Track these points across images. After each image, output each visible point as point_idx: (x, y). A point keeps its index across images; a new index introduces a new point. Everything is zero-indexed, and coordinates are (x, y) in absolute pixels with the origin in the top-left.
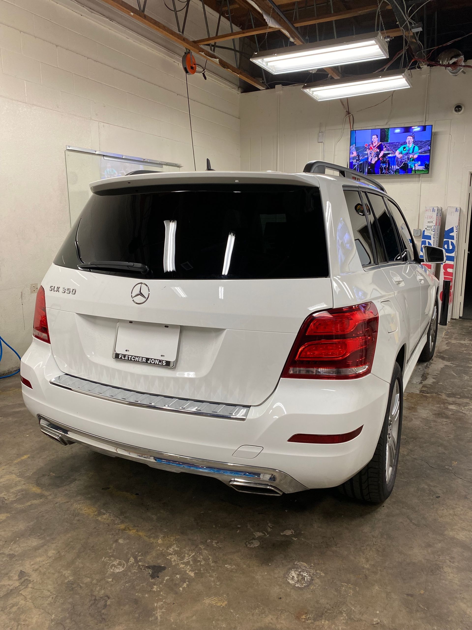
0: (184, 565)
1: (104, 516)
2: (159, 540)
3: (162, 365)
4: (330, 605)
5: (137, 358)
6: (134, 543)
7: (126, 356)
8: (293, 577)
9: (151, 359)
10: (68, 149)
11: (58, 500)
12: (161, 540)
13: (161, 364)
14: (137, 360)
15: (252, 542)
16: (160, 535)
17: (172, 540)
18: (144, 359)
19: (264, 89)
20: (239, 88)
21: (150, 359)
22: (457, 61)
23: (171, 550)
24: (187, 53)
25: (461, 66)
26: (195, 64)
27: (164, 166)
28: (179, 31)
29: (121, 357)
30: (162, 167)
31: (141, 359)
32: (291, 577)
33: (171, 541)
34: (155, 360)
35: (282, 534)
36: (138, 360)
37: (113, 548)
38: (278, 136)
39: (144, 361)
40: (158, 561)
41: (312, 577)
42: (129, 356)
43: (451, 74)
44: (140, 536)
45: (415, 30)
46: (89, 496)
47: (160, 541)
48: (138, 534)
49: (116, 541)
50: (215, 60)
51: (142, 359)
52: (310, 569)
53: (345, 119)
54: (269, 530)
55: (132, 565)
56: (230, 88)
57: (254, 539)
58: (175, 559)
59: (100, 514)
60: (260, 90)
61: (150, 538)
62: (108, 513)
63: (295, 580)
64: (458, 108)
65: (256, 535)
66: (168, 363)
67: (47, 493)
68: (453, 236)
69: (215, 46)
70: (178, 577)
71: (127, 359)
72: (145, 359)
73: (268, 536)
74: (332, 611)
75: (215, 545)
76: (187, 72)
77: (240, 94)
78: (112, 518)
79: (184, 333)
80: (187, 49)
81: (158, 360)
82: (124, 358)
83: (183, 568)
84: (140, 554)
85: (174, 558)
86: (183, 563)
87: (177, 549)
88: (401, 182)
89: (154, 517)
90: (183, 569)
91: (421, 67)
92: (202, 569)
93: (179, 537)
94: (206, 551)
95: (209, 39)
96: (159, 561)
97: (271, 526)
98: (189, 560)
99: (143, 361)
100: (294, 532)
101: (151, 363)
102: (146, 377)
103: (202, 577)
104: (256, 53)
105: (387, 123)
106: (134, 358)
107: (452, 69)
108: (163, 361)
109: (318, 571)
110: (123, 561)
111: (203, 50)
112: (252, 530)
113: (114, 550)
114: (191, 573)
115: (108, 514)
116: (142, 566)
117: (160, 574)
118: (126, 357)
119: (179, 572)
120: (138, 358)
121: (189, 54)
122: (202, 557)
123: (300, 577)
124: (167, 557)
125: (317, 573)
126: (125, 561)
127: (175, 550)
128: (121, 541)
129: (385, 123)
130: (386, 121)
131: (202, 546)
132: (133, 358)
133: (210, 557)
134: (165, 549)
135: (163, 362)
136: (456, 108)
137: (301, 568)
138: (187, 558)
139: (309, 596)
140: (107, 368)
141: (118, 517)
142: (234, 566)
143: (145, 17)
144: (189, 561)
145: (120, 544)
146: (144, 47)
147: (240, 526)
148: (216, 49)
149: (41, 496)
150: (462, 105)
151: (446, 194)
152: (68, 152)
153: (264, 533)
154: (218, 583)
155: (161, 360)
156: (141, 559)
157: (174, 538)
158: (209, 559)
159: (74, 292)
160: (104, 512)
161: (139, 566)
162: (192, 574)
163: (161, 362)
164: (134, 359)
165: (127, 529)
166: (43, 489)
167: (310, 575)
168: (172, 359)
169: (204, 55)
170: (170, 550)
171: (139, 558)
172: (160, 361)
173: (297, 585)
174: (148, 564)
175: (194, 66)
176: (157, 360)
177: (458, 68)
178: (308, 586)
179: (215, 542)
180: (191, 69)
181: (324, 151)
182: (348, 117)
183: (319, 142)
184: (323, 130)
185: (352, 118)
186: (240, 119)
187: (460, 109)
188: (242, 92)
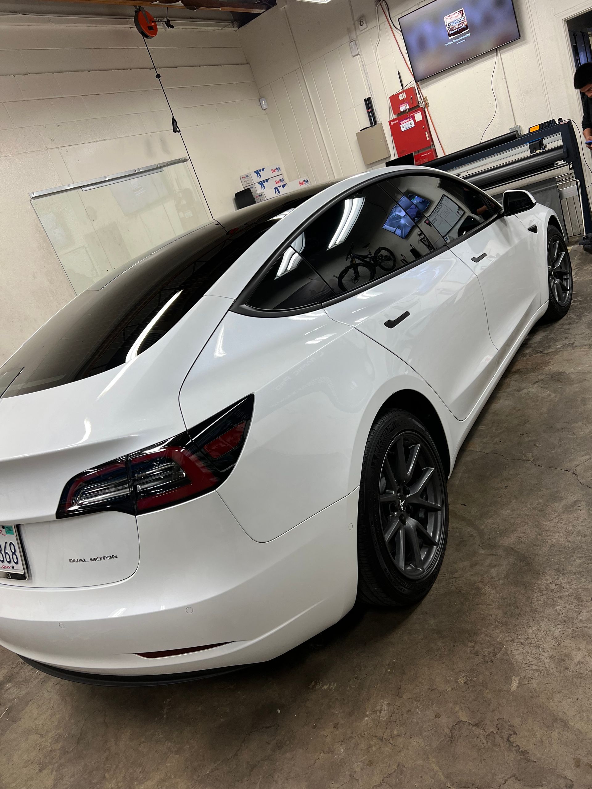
10: (33, 198)
19: (264, 10)
20: (233, 22)
24: (138, 11)
26: (153, 22)
27: (164, 168)
30: (161, 171)
38: (301, 67)
50: (177, 4)
53: (376, 9)
56: (220, 28)
60: (259, 14)
76: (146, 36)
80: (135, 6)
121: (141, 11)
146: (83, 27)
152: (34, 201)
169: (160, 3)
175: (153, 24)
180: (150, 30)
181: (364, 65)
182: (380, 5)
183: (354, 56)
184: (354, 36)
185: (385, 6)
186: (249, 64)
188: (240, 26)
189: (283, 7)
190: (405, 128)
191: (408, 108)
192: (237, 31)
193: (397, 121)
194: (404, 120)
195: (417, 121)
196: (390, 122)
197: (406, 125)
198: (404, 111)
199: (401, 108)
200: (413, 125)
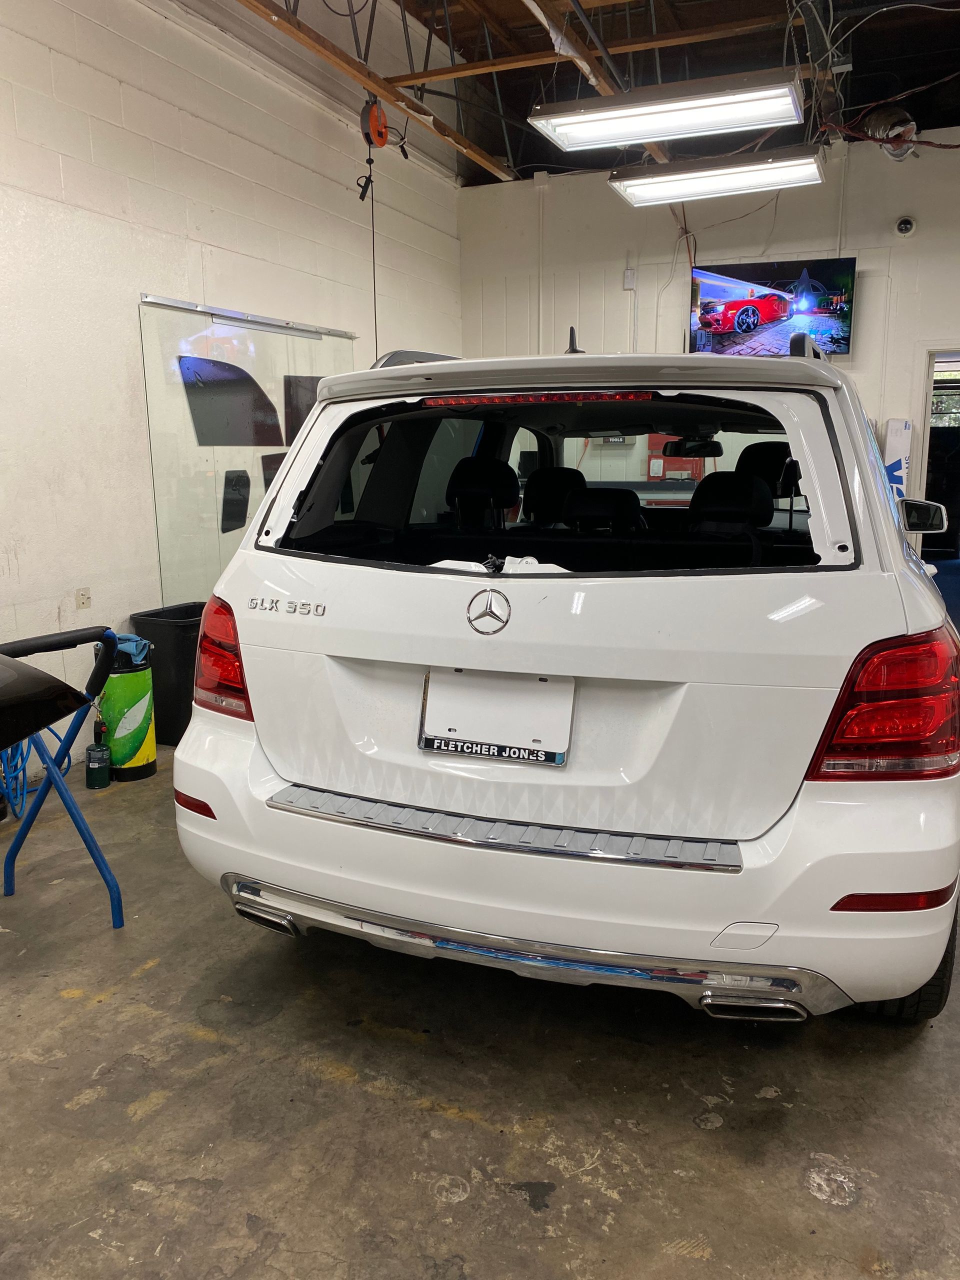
0: (590, 1178)
1: (378, 1083)
2: (515, 1127)
3: (537, 760)
4: (916, 1238)
5: (477, 746)
6: (466, 1137)
7: (451, 743)
8: (819, 1185)
9: (511, 748)
10: (145, 302)
11: (263, 1054)
12: (518, 1127)
13: (535, 758)
14: (476, 751)
15: (707, 1118)
16: (512, 1115)
17: (542, 1125)
18: (494, 749)
19: (510, 179)
20: (457, 176)
21: (508, 749)
22: (904, 131)
23: (549, 1146)
24: (372, 102)
25: (911, 141)
26: (385, 127)
27: (324, 337)
28: (359, 56)
29: (439, 745)
30: (321, 339)
31: (487, 750)
32: (815, 1185)
33: (542, 1128)
34: (519, 749)
35: (758, 1096)
36: (479, 752)
37: (427, 1152)
38: (541, 276)
39: (494, 753)
40: (532, 1172)
41: (855, 1182)
42: (457, 743)
43: (891, 157)
44: (471, 1121)
45: (836, 70)
46: (326, 1041)
47: (518, 1129)
48: (466, 1116)
49: (426, 1135)
50: (425, 119)
51: (489, 749)
52: (845, 1165)
53: (678, 242)
54: (730, 1090)
55: (482, 1184)
56: (441, 176)
57: (707, 1111)
58: (567, 1166)
59: (365, 1079)
61: (493, 1123)
62: (383, 1074)
63: (826, 1191)
64: (905, 224)
65: (707, 1102)
66: (550, 757)
67: (232, 1041)
68: (901, 477)
69: (422, 90)
70: (589, 1204)
71: (454, 749)
72: (496, 749)
73: (732, 1102)
74: (927, 1250)
75: (635, 1129)
76: (370, 142)
77: (460, 189)
78: (395, 1087)
79: (583, 692)
80: (371, 94)
81: (527, 751)
82: (446, 748)
83: (592, 1184)
84: (487, 1159)
85: (562, 1163)
86: (587, 1173)
87: (559, 1143)
89: (485, 1079)
90: (591, 1186)
91: (831, 142)
92: (630, 1183)
93: (553, 1117)
94: (621, 1144)
95: (414, 76)
96: (535, 1172)
97: (730, 1082)
98: (596, 1164)
99: (491, 753)
100: (781, 1092)
101: (509, 756)
102: (501, 787)
103: (638, 1200)
104: (539, 108)
105: (763, 253)
106: (470, 746)
107: (892, 148)
108: (538, 751)
109: (863, 1170)
110: (459, 1177)
111: (402, 98)
112: (696, 1093)
113: (429, 1156)
114: (611, 1193)
115: (383, 1078)
116: (504, 1185)
117: (549, 1200)
118: (450, 746)
119: (587, 1194)
120: (479, 746)
121: (375, 105)
122: (619, 1157)
123: (834, 1186)
124: (549, 1163)
125: (862, 1173)
126: (462, 1176)
127: (558, 1146)
128: (435, 1134)
129: (760, 252)
130: (761, 249)
131: (610, 1132)
132: (468, 748)
133: (634, 1155)
134: (536, 1146)
135: (539, 754)
136: (900, 224)
137: (827, 1166)
138: (588, 1160)
139: (868, 1223)
140: (406, 770)
141: (407, 1084)
142: (693, 1172)
143: (299, 26)
144: (596, 1167)
145: (434, 1140)
146: (284, 88)
147: (667, 1086)
148: (426, 95)
149: (223, 1048)
150: (912, 220)
151: (882, 393)
152: (144, 308)
153: (723, 1098)
154: (676, 1211)
155: (534, 750)
156: (496, 1169)
157: (545, 1120)
158: (636, 1161)
159: (320, 610)
160: (373, 1073)
161: (497, 1184)
162: (615, 1195)
163: (535, 755)
164: (470, 750)
165: (437, 1107)
166: (220, 1031)
167: (850, 1180)
168: (559, 748)
169: (405, 107)
170: (546, 1147)
171: (489, 1168)
172: (531, 752)
173: (834, 1202)
174: (514, 1180)
175: (384, 130)
176: (525, 750)
177: (905, 146)
178: (856, 1202)
179: (632, 1124)
180: (379, 136)
181: (635, 307)
182: (686, 239)
183: (625, 290)
184: (634, 264)
185: (692, 241)
186: (461, 241)
187: (908, 226)
188: (464, 186)
189: (542, 187)
192: (458, 190)
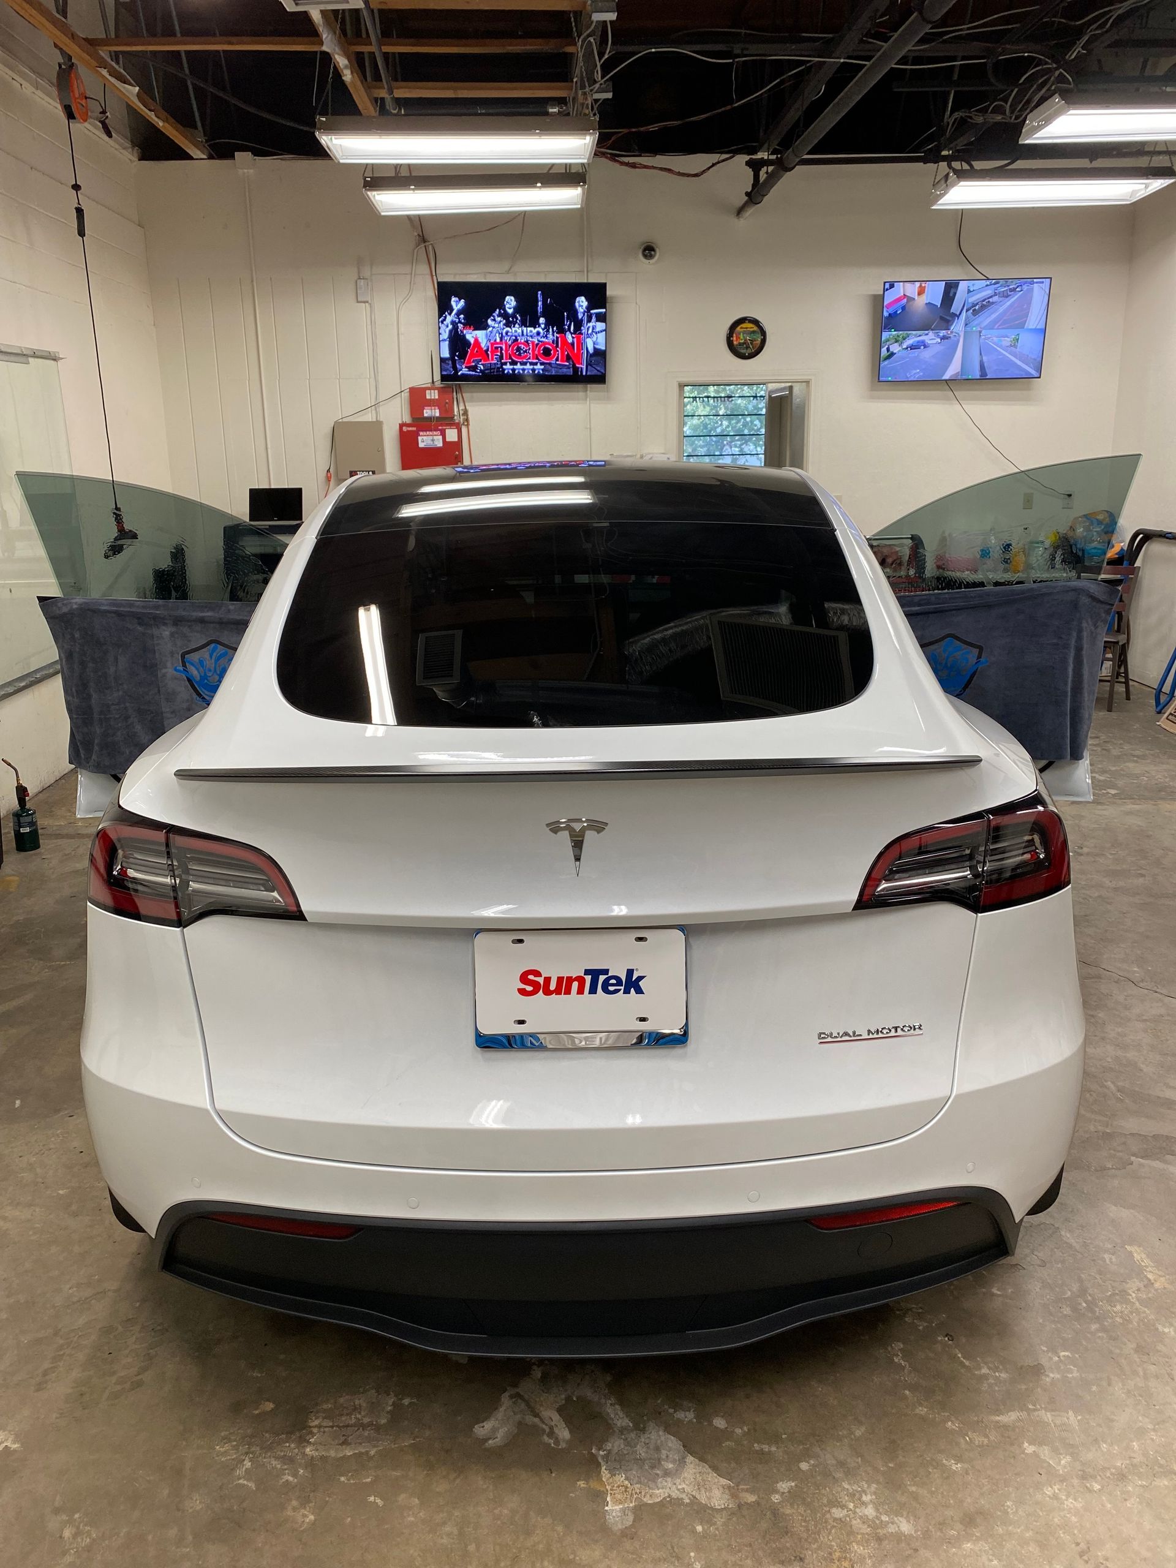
19: (205, 157)
20: (133, 146)
24: (66, 67)
26: (85, 97)
27: (31, 360)
28: (61, 10)
30: (28, 363)
38: (255, 279)
45: (597, 96)
50: (126, 90)
53: (416, 251)
56: (117, 146)
60: (190, 158)
64: (649, 251)
76: (70, 116)
77: (137, 163)
88: (549, 399)
104: (324, 119)
105: (510, 269)
111: (103, 64)
121: (71, 70)
129: (506, 269)
130: (506, 266)
136: (645, 250)
150: (655, 247)
151: (639, 426)
169: (107, 75)
175: (84, 102)
181: (373, 323)
182: (424, 248)
183: (359, 302)
184: (366, 272)
185: (431, 251)
186: (143, 228)
187: (653, 253)
188: (142, 158)
189: (246, 171)
190: (425, 443)
191: (437, 414)
192: (135, 163)
193: (414, 429)
194: (426, 431)
195: (448, 440)
196: (401, 426)
197: (425, 440)
198: (430, 419)
199: (425, 411)
200: (440, 444)
